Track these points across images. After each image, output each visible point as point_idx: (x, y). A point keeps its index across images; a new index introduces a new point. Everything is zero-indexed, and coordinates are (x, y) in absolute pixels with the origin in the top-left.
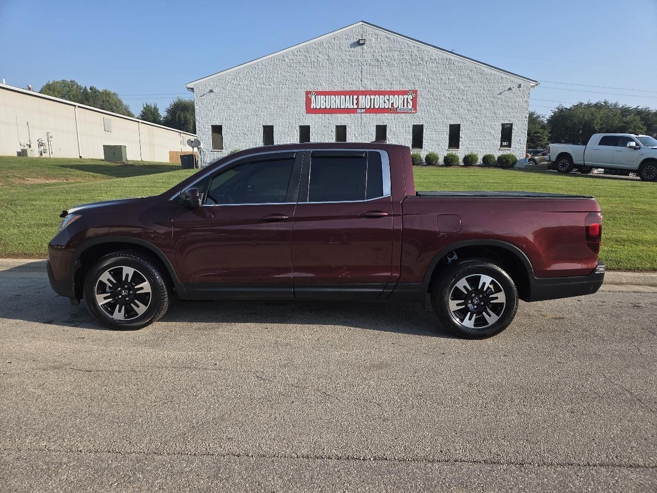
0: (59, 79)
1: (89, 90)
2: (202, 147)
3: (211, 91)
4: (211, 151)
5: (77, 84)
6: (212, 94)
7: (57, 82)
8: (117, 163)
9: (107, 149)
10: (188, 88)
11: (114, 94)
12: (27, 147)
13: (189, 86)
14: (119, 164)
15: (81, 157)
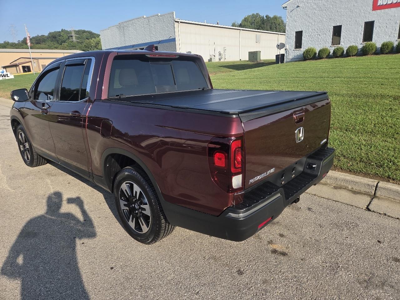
0: (251, 14)
1: (265, 18)
2: (288, 48)
3: (298, 7)
4: (294, 50)
5: (259, 15)
6: (298, 9)
7: (250, 16)
8: (254, 62)
9: (250, 53)
10: (284, 7)
11: (280, 17)
12: (213, 57)
13: (284, 6)
14: (255, 63)
15: (240, 60)
